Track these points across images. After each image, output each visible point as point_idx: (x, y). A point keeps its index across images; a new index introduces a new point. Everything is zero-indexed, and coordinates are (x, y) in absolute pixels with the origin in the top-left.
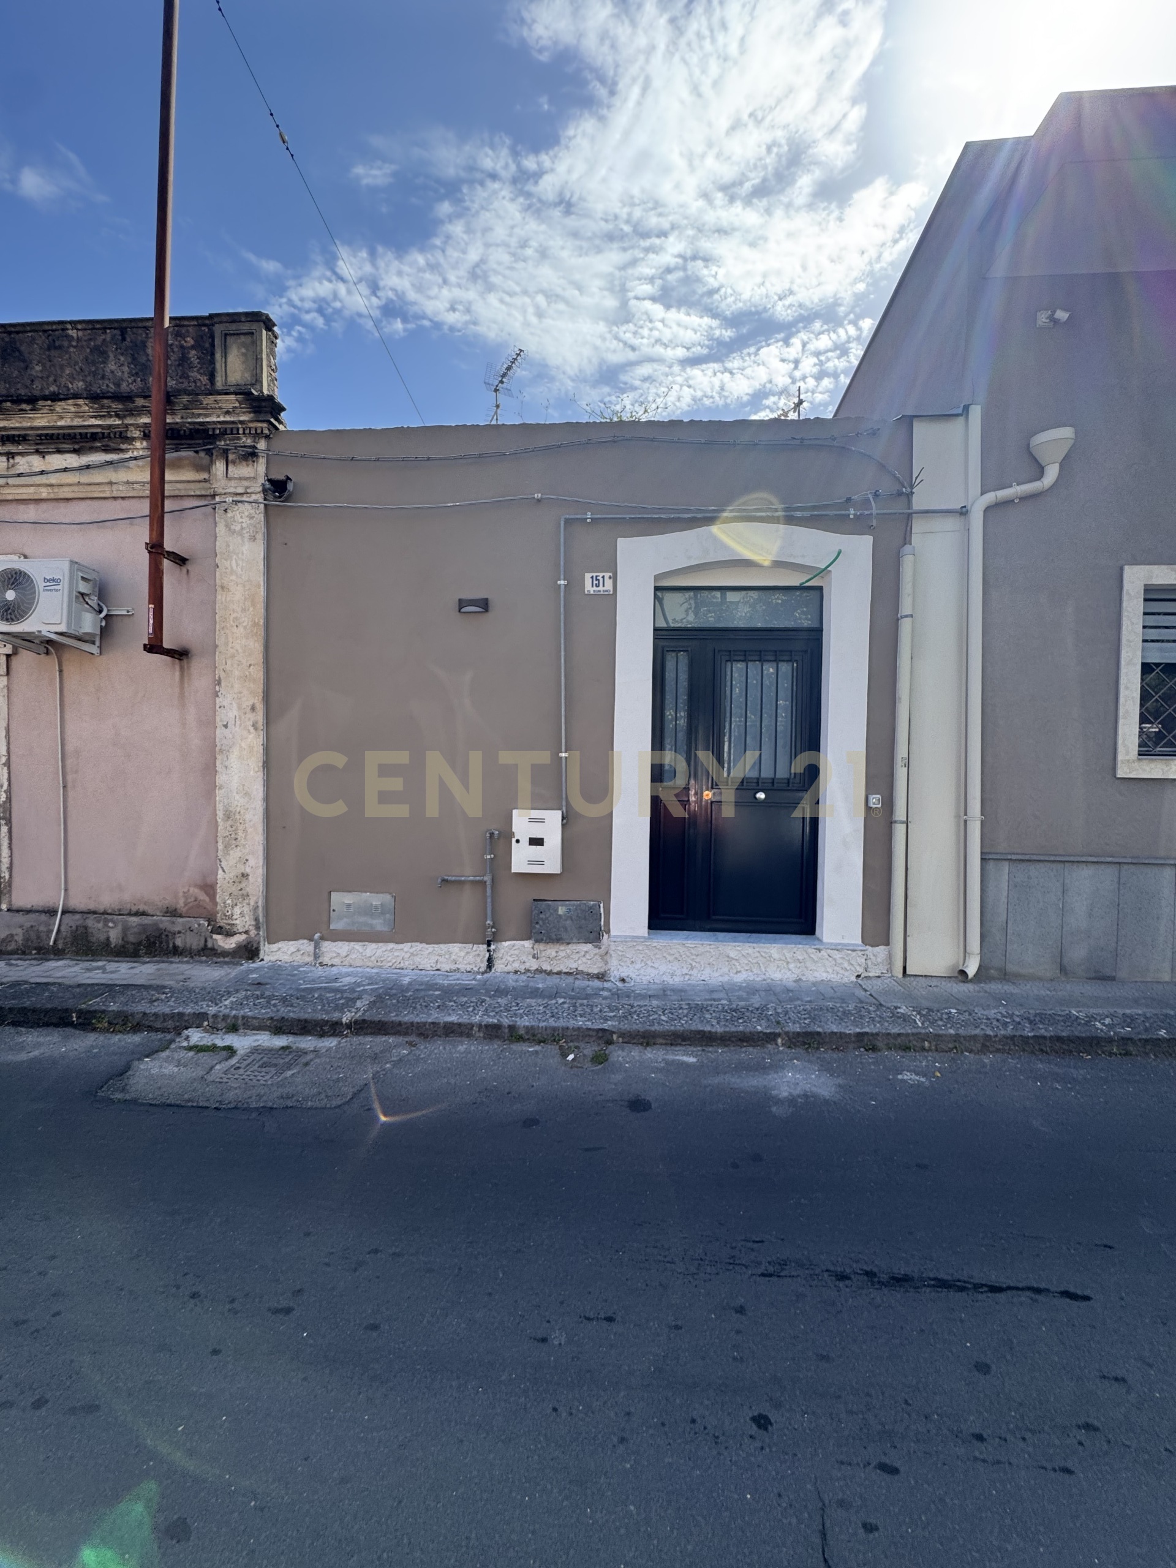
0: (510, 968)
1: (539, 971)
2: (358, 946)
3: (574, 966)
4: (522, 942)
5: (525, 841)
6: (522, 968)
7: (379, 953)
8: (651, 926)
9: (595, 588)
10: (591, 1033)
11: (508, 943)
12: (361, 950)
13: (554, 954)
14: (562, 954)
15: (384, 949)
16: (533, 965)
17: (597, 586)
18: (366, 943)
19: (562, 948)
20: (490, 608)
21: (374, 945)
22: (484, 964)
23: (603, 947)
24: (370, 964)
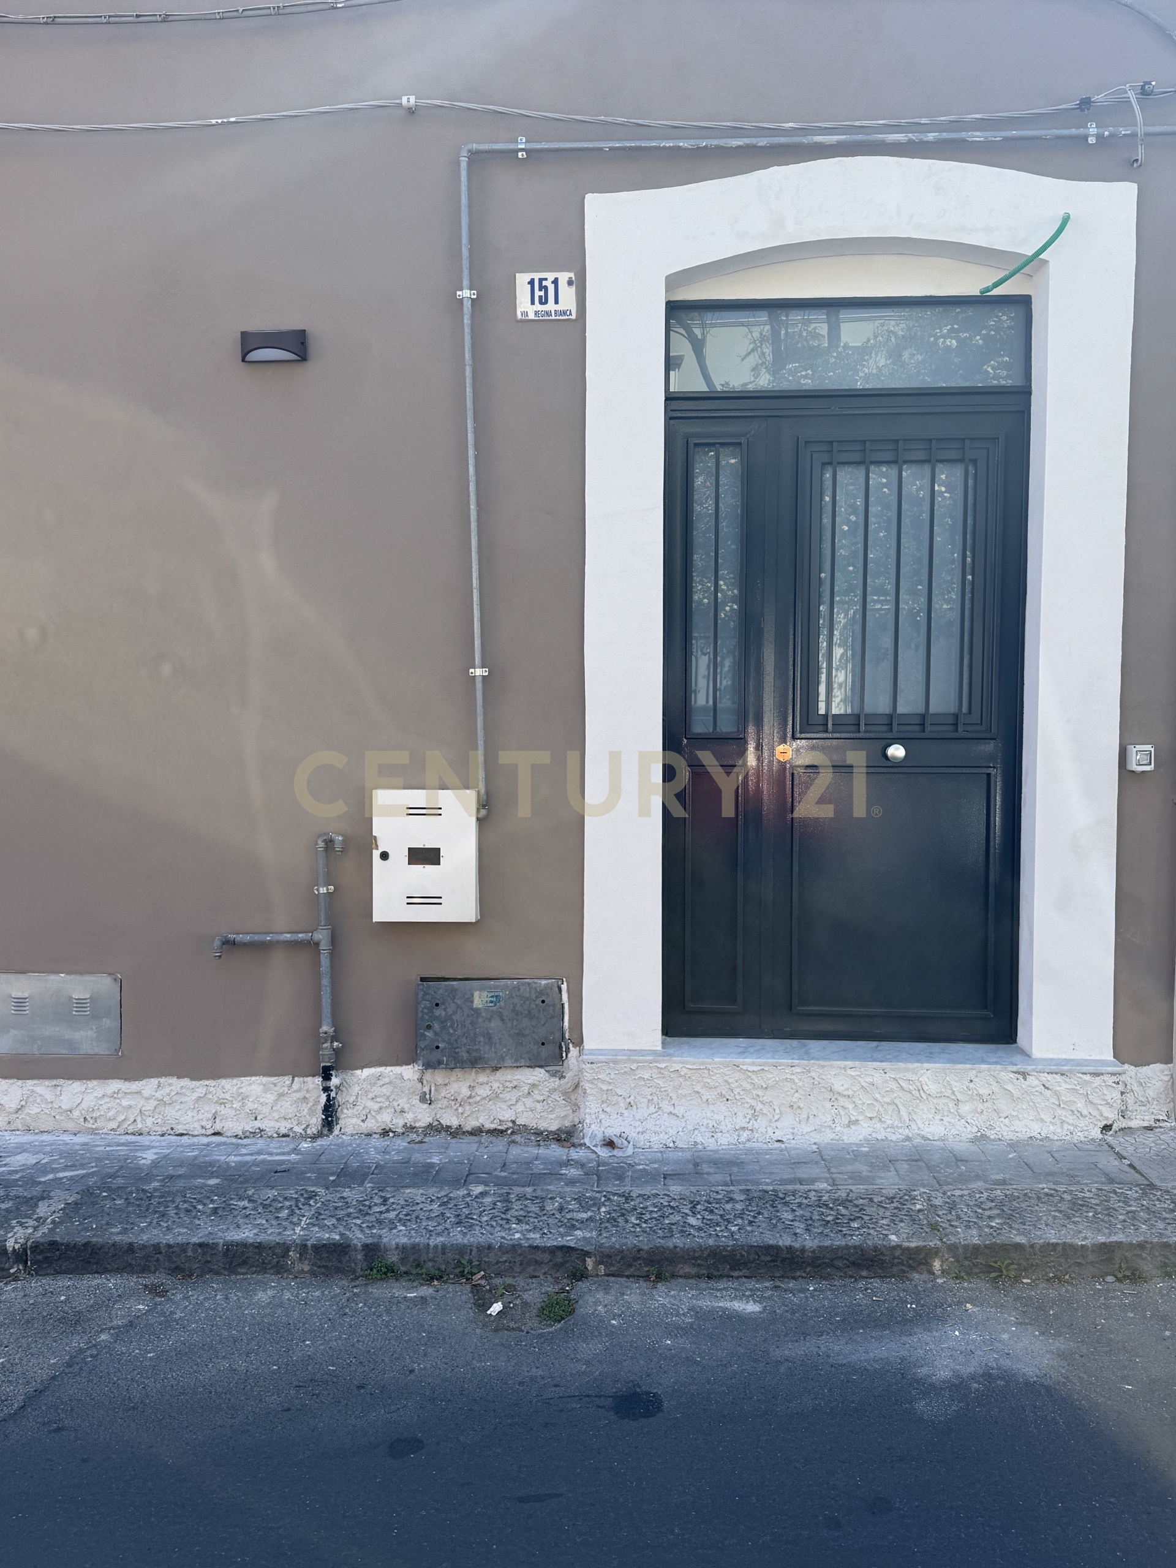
0: (371, 1125)
1: (435, 1128)
2: (42, 1088)
3: (507, 1115)
4: (398, 1070)
5: (399, 856)
6: (398, 1123)
7: (89, 1101)
8: (670, 1028)
9: (538, 307)
10: (539, 1256)
11: (367, 1072)
12: (49, 1096)
13: (465, 1092)
14: (483, 1091)
15: (99, 1093)
16: (422, 1116)
17: (544, 301)
18: (61, 1082)
19: (482, 1078)
20: (312, 350)
21: (77, 1086)
22: (316, 1121)
23: (569, 1075)
24: (70, 1126)
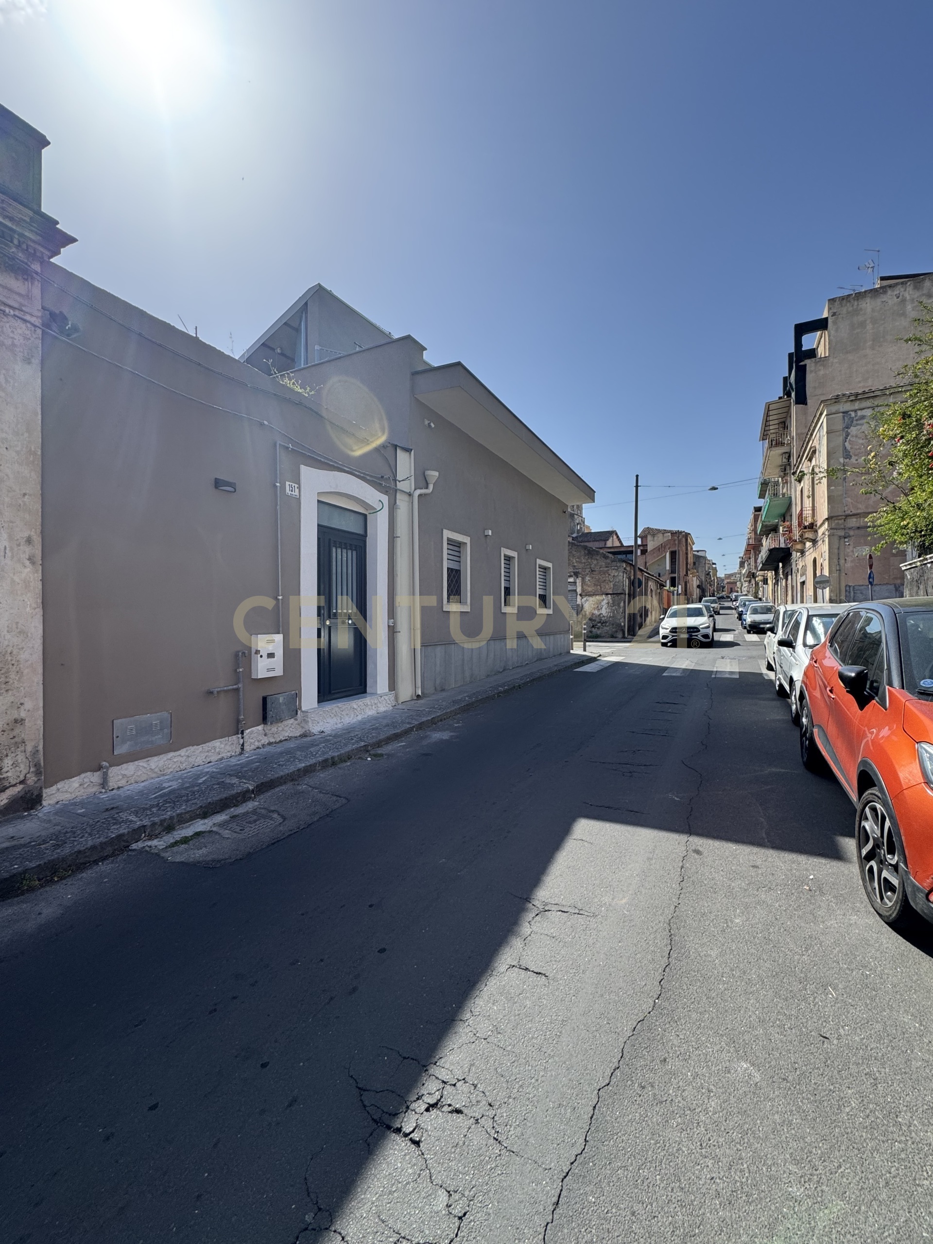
0: (253, 747)
1: (270, 744)
2: (142, 763)
3: (287, 734)
4: (257, 727)
5: (265, 656)
6: (260, 744)
7: (161, 763)
8: (319, 701)
9: (290, 492)
11: (249, 730)
12: (145, 766)
13: (276, 730)
14: (280, 729)
15: (165, 759)
16: (265, 740)
17: (292, 491)
18: (149, 759)
19: (280, 725)
21: (156, 759)
22: (238, 750)
23: (299, 719)
24: (154, 775)
